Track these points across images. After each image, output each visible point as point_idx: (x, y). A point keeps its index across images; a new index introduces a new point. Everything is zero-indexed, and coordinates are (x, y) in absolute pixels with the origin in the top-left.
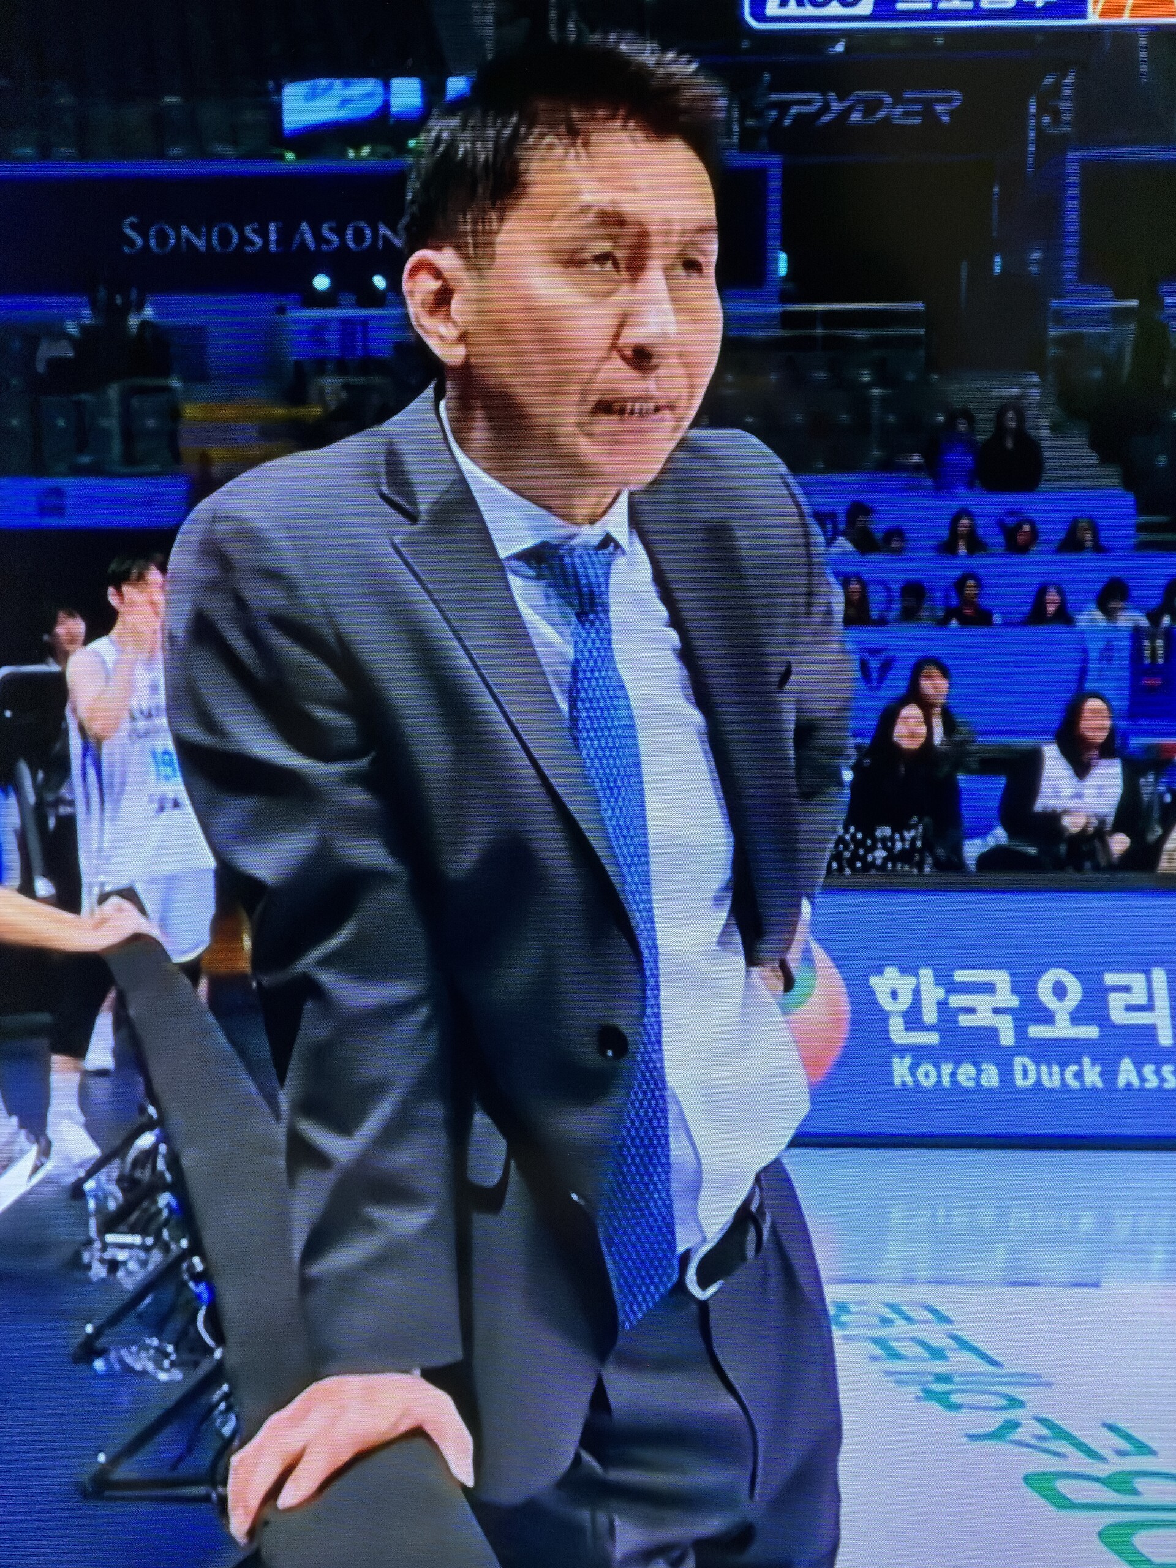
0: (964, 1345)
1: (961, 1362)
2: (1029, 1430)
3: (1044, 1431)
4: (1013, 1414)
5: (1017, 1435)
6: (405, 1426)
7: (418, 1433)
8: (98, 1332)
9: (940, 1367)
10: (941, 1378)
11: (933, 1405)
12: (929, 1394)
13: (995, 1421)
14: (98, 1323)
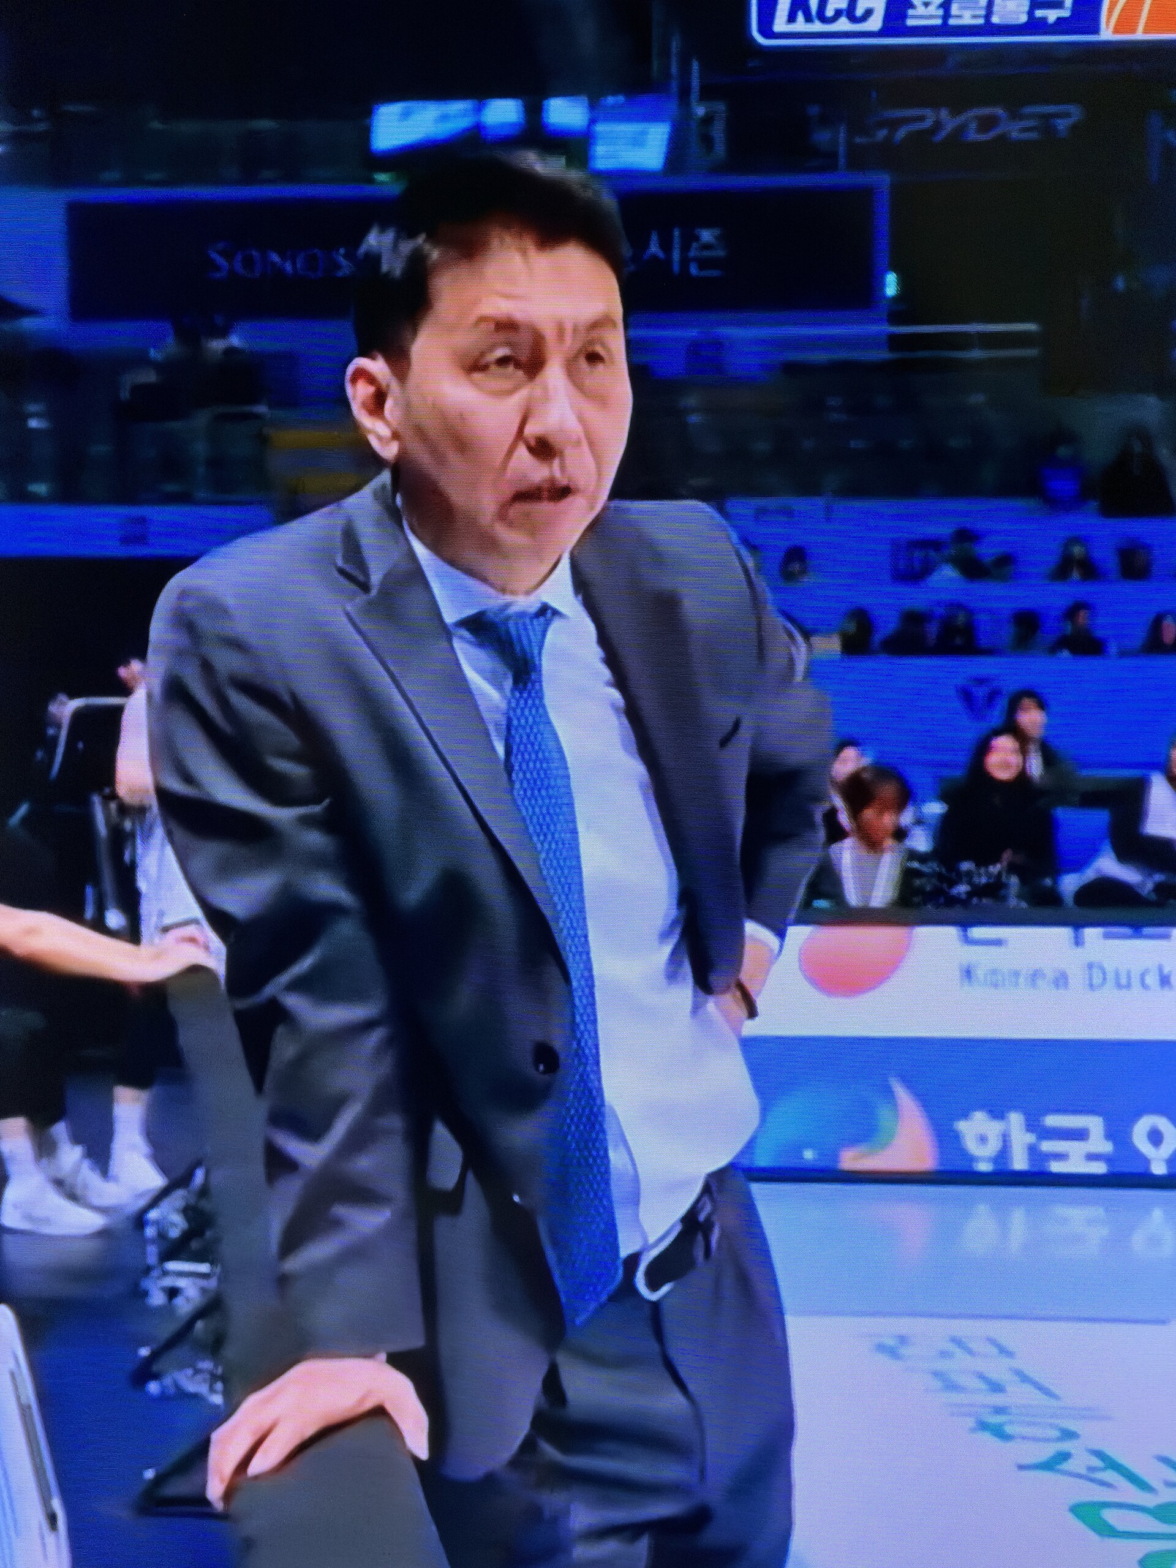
0: (1024, 1378)
1: (1018, 1395)
2: (1080, 1462)
3: (1097, 1462)
4: (1066, 1446)
5: (1066, 1466)
6: (369, 1405)
7: (379, 1412)
8: (155, 1356)
9: (998, 1400)
10: (999, 1410)
11: (986, 1437)
12: (983, 1426)
13: (1047, 1451)
14: (155, 1346)
